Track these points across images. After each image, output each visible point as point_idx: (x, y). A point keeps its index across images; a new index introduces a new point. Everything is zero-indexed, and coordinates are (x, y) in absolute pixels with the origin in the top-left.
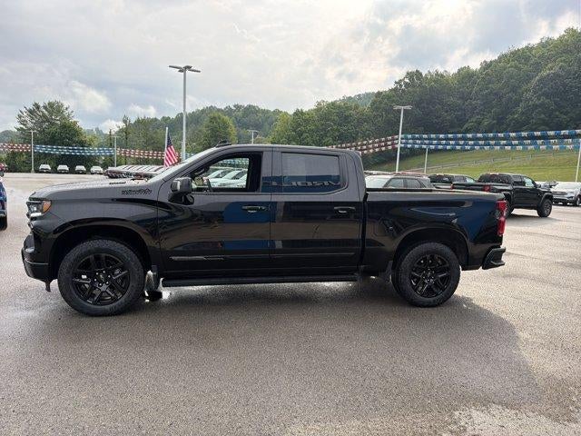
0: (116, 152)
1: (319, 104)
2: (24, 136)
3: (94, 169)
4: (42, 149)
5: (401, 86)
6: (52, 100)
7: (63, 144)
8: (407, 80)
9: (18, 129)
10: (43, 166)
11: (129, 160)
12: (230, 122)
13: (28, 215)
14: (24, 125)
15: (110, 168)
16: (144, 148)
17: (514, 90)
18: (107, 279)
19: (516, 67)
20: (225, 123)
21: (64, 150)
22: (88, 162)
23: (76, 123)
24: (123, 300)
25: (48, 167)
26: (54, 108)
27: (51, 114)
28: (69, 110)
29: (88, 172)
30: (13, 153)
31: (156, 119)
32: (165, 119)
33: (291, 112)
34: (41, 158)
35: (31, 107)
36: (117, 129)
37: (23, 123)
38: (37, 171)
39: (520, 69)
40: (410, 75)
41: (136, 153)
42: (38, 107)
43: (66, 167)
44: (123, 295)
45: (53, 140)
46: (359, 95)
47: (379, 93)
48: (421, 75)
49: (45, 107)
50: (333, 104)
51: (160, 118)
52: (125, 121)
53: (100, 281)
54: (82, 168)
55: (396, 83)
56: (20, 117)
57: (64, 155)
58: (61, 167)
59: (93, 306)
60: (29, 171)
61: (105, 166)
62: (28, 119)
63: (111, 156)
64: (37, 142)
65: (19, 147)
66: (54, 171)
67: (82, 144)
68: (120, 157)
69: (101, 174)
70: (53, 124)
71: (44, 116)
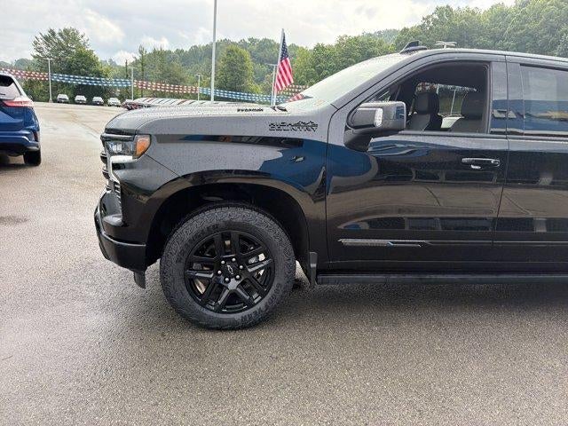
0: (133, 84)
1: (341, 39)
2: (41, 64)
3: (111, 101)
4: (59, 78)
5: (428, 22)
6: (68, 27)
7: (79, 74)
8: (436, 17)
9: (34, 57)
10: (61, 96)
11: (145, 93)
12: (248, 56)
13: (104, 159)
14: (40, 52)
15: (128, 101)
16: (159, 81)
17: (552, 31)
18: (237, 271)
19: (557, 5)
20: (242, 56)
21: (81, 80)
22: (105, 93)
23: (91, 52)
24: (261, 305)
25: (65, 97)
26: (69, 35)
27: (67, 42)
28: (85, 38)
29: (105, 103)
30: (30, 81)
31: (170, 52)
32: (179, 52)
33: (311, 47)
34: (58, 87)
35: (46, 33)
36: (133, 60)
37: (39, 50)
38: (55, 101)
39: (561, 8)
40: (440, 11)
41: (153, 86)
42: (53, 34)
43: (83, 98)
44: (263, 297)
45: (70, 70)
46: (379, 32)
47: (405, 30)
48: (451, 10)
49: (60, 34)
50: (356, 39)
51: (173, 50)
52: (141, 52)
53: (226, 274)
54: (100, 99)
55: (424, 19)
56: (36, 44)
57: (82, 85)
58: (78, 98)
59: (215, 315)
60: (47, 101)
61: (122, 98)
62: (44, 46)
63: (128, 88)
64: (54, 70)
65: (36, 75)
66: (72, 101)
67: (98, 74)
68: (136, 89)
69: (118, 106)
70: (68, 52)
71: (60, 43)
